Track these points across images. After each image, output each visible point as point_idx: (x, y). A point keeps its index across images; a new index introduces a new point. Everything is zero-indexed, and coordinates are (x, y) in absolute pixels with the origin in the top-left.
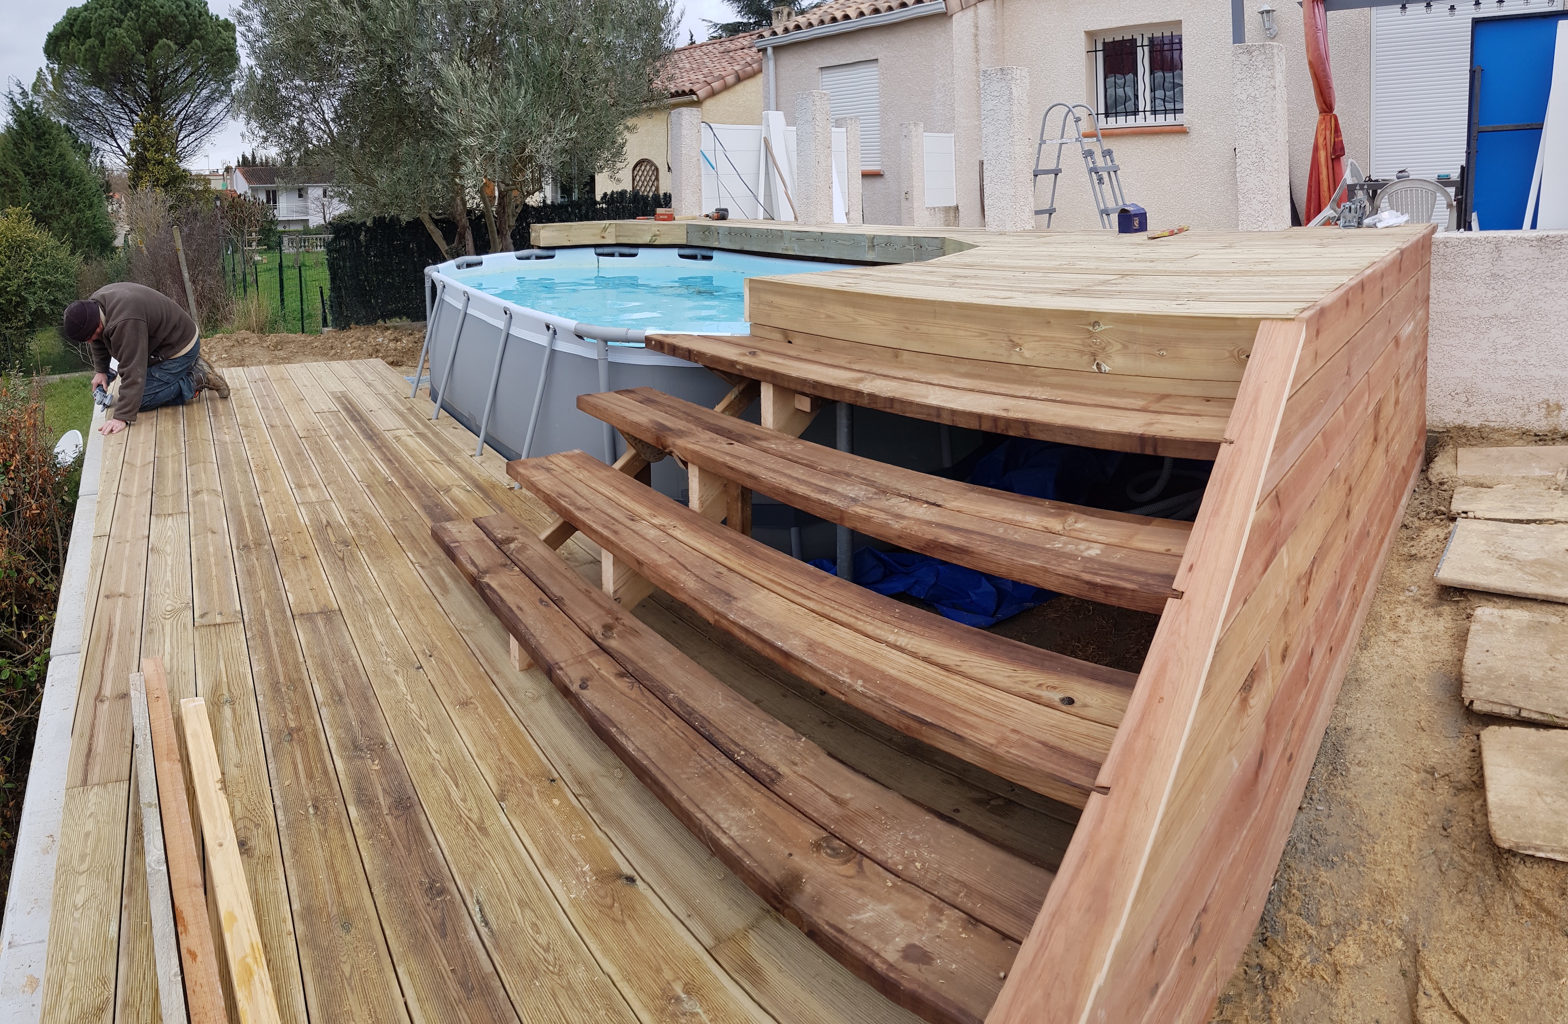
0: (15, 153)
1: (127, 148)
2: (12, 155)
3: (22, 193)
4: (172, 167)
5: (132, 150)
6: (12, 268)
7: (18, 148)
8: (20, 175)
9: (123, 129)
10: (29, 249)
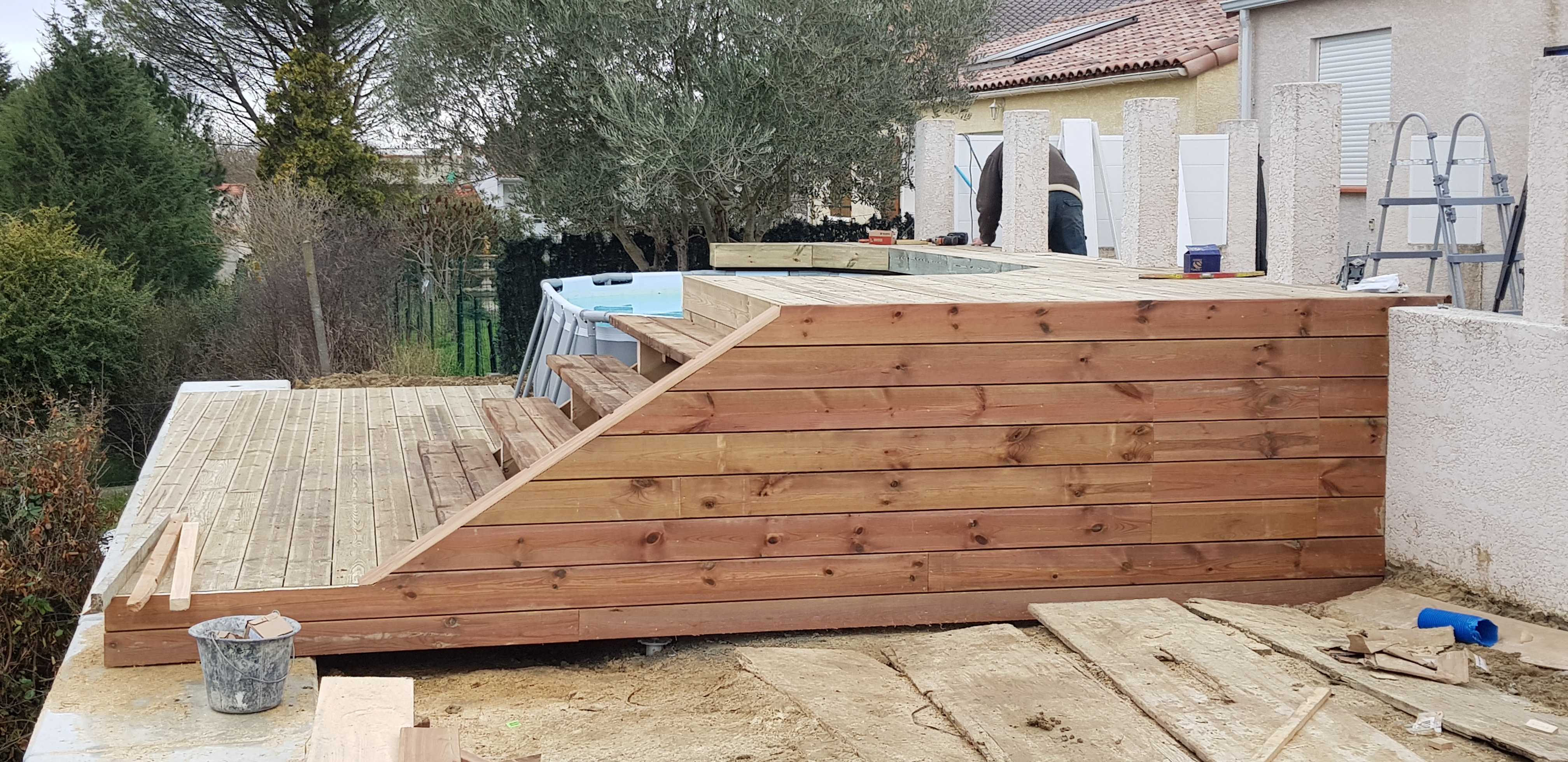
0: (50, 115)
1: (260, 108)
2: (45, 118)
3: (56, 183)
4: (341, 143)
5: (269, 110)
6: (28, 306)
7: (56, 107)
8: (57, 154)
9: (254, 72)
10: (62, 275)
